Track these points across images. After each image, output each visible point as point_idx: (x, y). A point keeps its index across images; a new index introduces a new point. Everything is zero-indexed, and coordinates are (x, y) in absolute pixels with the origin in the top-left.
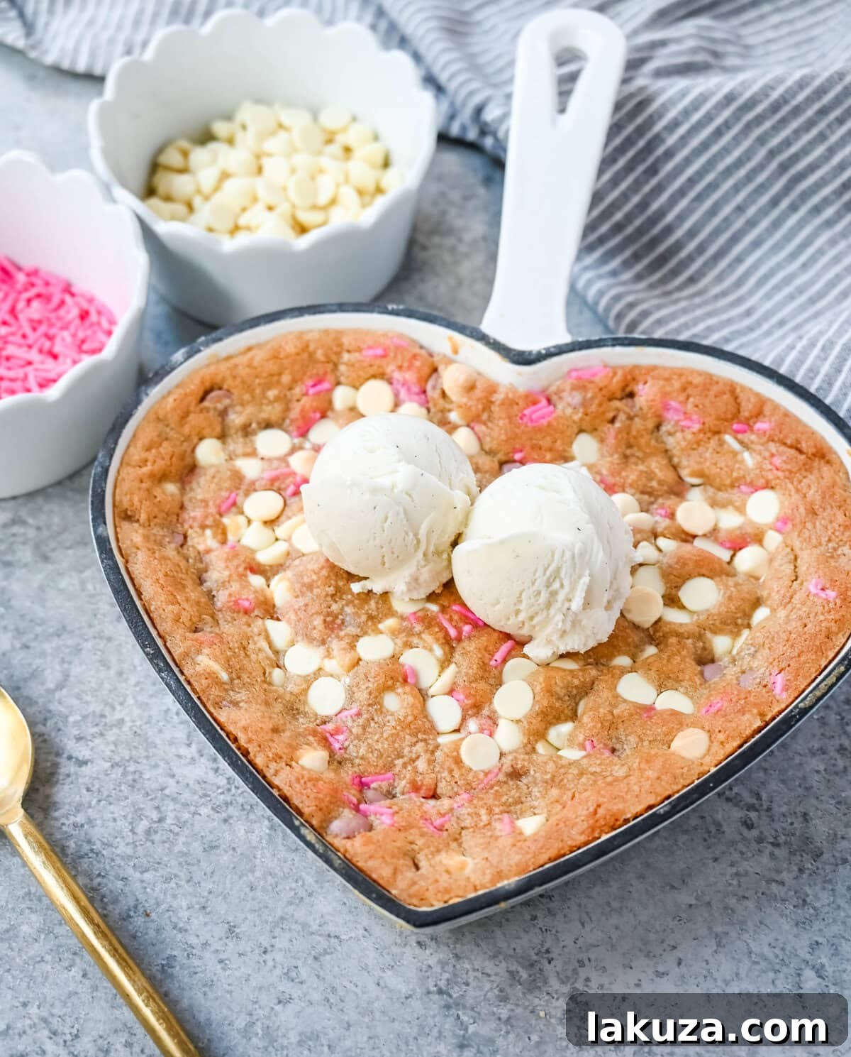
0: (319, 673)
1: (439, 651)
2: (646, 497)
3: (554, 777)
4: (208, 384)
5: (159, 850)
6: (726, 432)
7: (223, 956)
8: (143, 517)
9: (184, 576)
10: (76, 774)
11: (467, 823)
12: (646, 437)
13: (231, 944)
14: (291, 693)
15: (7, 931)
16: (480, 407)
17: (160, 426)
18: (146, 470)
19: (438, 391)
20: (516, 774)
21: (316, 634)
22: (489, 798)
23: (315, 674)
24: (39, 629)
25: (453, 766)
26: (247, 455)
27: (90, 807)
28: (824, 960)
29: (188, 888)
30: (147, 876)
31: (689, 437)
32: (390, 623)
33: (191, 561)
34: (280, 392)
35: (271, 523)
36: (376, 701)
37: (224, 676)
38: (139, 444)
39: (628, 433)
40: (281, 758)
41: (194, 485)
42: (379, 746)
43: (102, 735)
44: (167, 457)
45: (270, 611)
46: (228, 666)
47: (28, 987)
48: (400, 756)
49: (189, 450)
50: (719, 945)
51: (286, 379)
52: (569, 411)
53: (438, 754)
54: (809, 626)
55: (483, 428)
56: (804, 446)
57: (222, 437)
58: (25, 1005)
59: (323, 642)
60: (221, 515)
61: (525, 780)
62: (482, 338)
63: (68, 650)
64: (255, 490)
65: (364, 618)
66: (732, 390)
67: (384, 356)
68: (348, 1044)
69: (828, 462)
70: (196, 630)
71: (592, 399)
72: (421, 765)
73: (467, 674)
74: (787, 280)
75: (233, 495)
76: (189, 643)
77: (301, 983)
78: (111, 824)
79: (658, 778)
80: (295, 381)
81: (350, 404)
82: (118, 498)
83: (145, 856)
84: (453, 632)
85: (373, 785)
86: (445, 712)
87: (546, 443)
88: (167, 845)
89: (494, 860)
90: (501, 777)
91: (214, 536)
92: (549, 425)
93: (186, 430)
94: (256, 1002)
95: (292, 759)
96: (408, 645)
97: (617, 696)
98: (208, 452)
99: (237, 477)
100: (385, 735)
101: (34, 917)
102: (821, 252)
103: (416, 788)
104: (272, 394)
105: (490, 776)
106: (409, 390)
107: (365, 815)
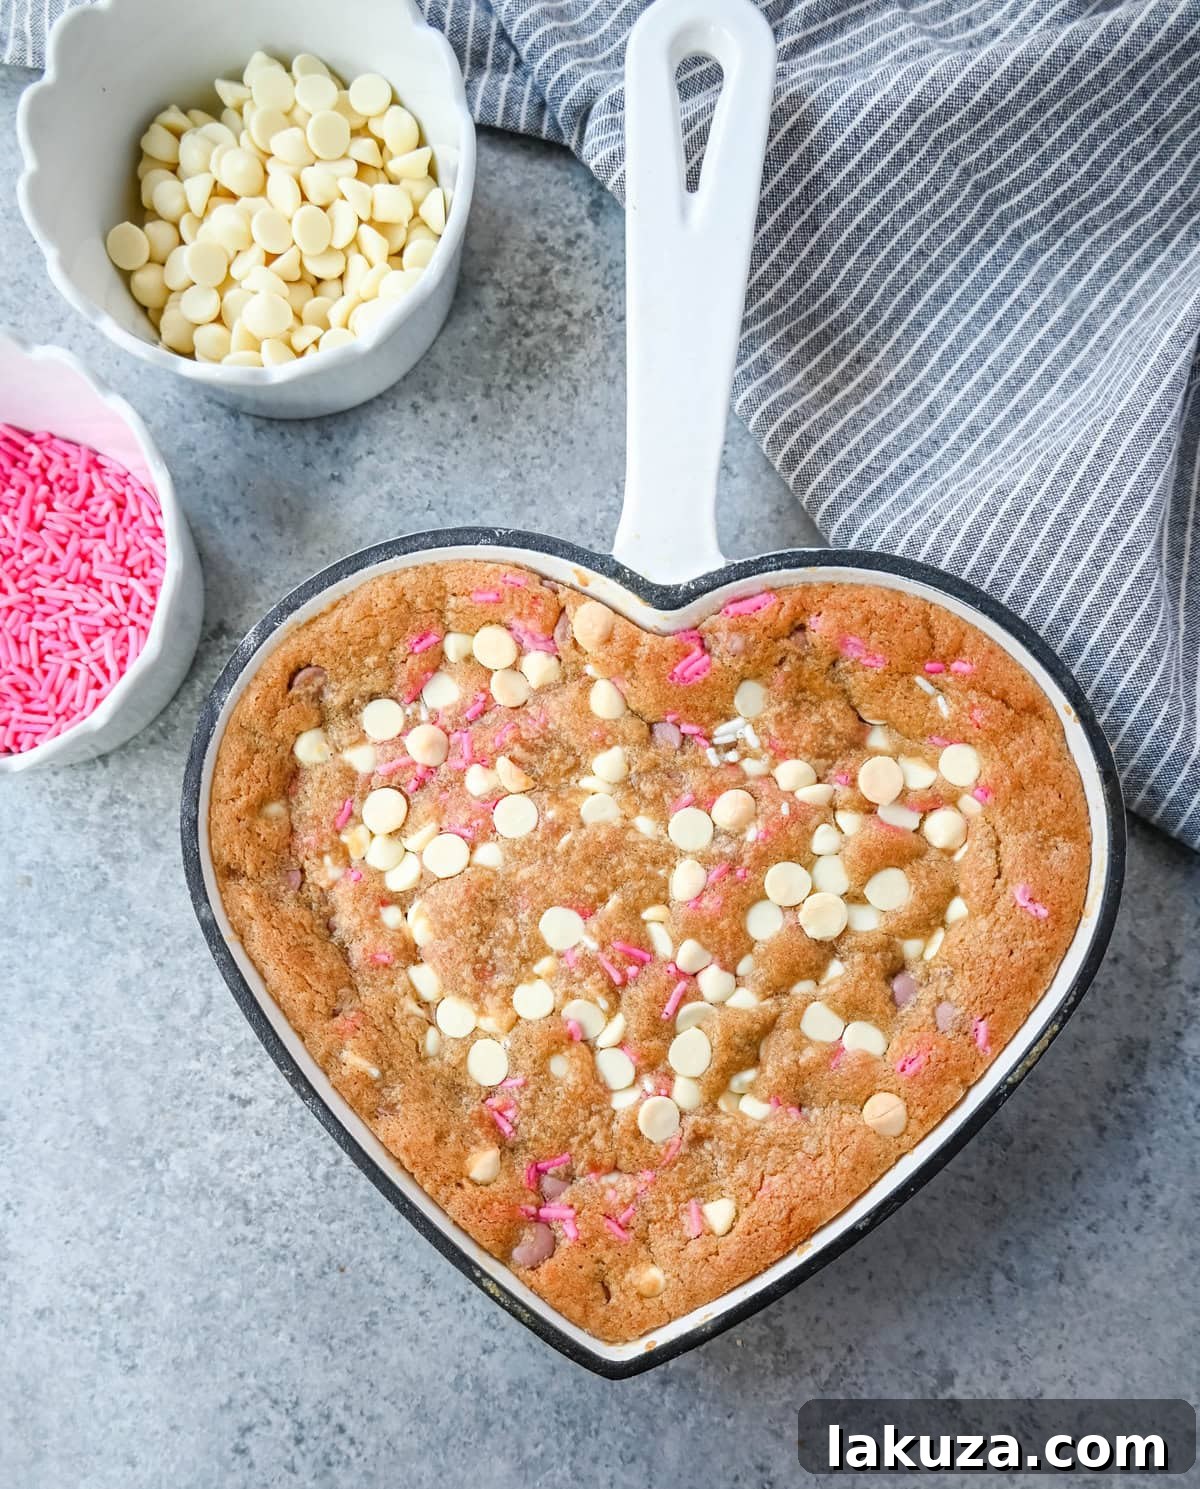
0: (475, 1034)
1: (604, 1004)
2: (823, 761)
3: (739, 1146)
4: (292, 666)
5: (342, 1197)
6: (915, 673)
7: (424, 1308)
8: (250, 869)
9: (309, 939)
10: (242, 1115)
11: (654, 1214)
12: (821, 679)
13: (429, 1294)
14: (449, 1065)
15: (208, 1299)
16: (621, 665)
17: (247, 736)
18: (241, 803)
19: (570, 642)
20: (698, 1139)
21: (466, 988)
22: (673, 1177)
23: (471, 1035)
24: (168, 941)
25: (633, 1143)
26: (354, 744)
27: (263, 1153)
28: (1014, 1261)
29: (377, 1237)
30: (335, 1226)
31: (872, 678)
32: (544, 965)
33: (314, 905)
34: (380, 656)
35: (396, 834)
36: (541, 1068)
37: (375, 1073)
38: (227, 770)
39: (799, 677)
40: (449, 1178)
41: (301, 796)
42: (551, 1123)
43: (260, 1067)
44: (262, 777)
45: (411, 954)
46: (378, 1058)
47: (241, 1356)
48: (574, 1133)
49: (286, 754)
50: (909, 1254)
51: (384, 640)
52: (727, 660)
53: (615, 1126)
54: (1017, 954)
55: (628, 686)
56: (1012, 697)
57: (322, 724)
58: (241, 1375)
59: (476, 998)
60: (338, 832)
61: (708, 1146)
62: (617, 572)
63: (204, 965)
64: (371, 790)
65: (516, 962)
66: (926, 618)
67: (499, 601)
68: (555, 1389)
69: (1041, 718)
70: (335, 1014)
71: (756, 642)
72: (598, 1141)
73: (637, 1031)
74: (979, 356)
75: (348, 803)
76: (329, 1038)
77: (503, 1329)
78: (287, 1171)
79: (854, 1169)
80: (395, 640)
81: (464, 652)
82: (216, 852)
83: (329, 1204)
84: (617, 979)
85: (551, 1171)
86: (616, 1068)
87: (701, 703)
88: (348, 1191)
89: (688, 1279)
90: (684, 1150)
91: (335, 862)
92: (705, 682)
93: (278, 732)
94: (461, 1354)
95: (462, 1176)
96: (569, 996)
97: (802, 1037)
98: (309, 748)
99: (349, 774)
100: (556, 1109)
101: (231, 1282)
102: (1021, 304)
103: (595, 1167)
104: (370, 661)
105: (672, 1150)
106: (533, 637)
107: (547, 1223)
